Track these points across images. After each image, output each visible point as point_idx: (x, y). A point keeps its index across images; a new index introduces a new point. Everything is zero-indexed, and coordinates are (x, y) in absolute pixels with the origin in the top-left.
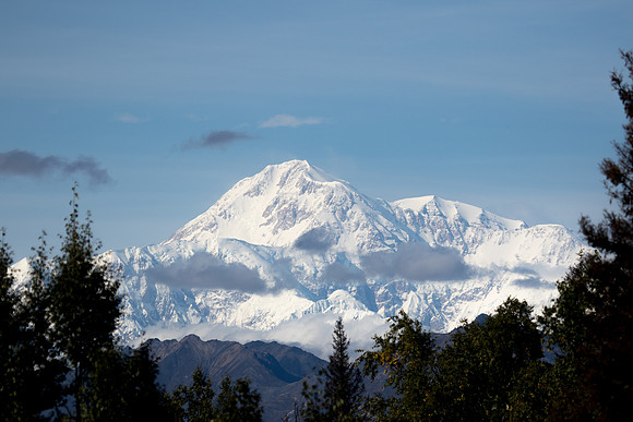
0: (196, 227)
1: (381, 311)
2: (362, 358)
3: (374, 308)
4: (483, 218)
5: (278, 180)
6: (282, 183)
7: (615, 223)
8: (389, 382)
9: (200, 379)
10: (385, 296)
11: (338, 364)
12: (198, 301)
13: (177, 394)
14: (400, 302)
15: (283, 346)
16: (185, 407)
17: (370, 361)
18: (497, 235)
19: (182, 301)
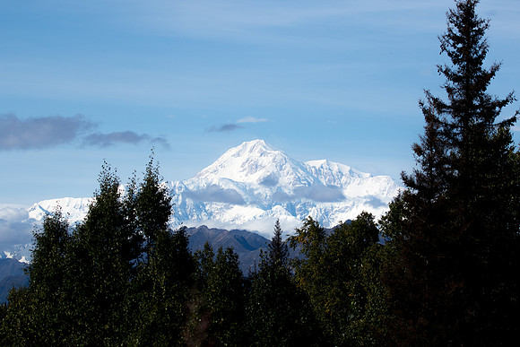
0: (207, 172)
1: (299, 217)
2: (289, 239)
3: (295, 215)
4: (351, 171)
5: (248, 150)
6: (251, 151)
7: (418, 175)
8: (302, 251)
9: (207, 247)
10: (301, 209)
11: (277, 242)
12: (207, 208)
13: (196, 254)
14: (308, 212)
15: (249, 232)
16: (200, 261)
17: (293, 240)
18: (358, 180)
19: (199, 208)
